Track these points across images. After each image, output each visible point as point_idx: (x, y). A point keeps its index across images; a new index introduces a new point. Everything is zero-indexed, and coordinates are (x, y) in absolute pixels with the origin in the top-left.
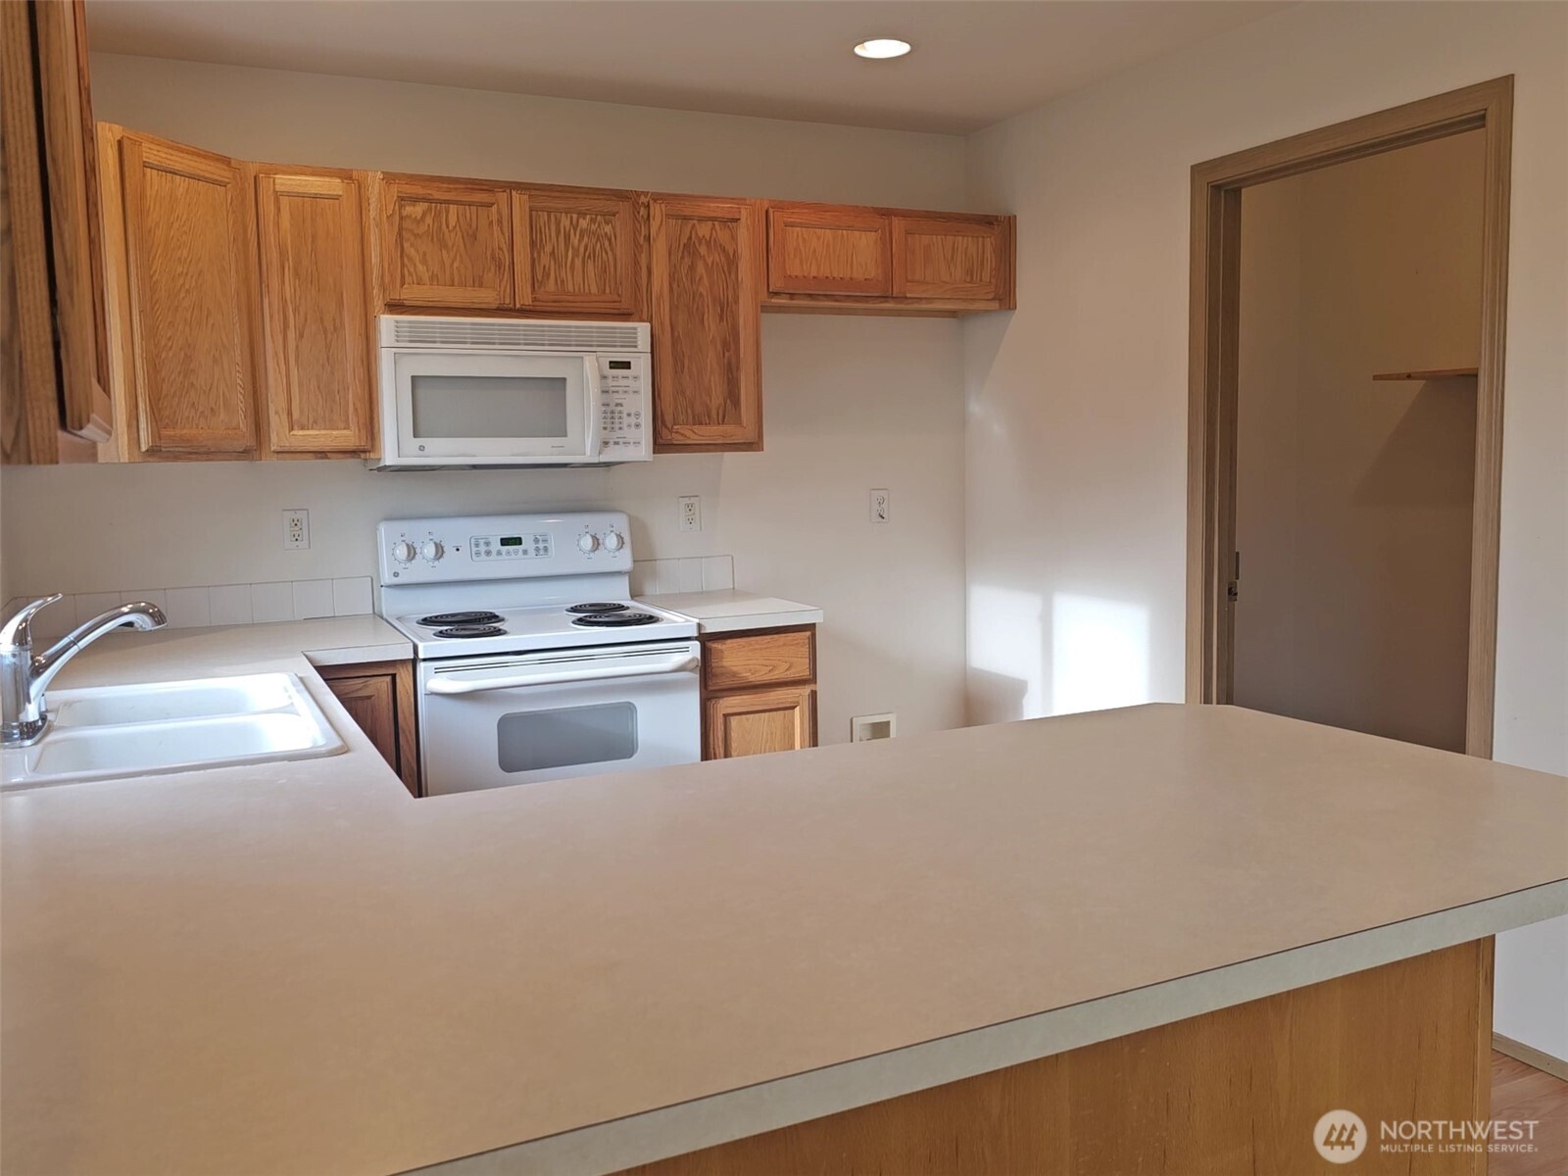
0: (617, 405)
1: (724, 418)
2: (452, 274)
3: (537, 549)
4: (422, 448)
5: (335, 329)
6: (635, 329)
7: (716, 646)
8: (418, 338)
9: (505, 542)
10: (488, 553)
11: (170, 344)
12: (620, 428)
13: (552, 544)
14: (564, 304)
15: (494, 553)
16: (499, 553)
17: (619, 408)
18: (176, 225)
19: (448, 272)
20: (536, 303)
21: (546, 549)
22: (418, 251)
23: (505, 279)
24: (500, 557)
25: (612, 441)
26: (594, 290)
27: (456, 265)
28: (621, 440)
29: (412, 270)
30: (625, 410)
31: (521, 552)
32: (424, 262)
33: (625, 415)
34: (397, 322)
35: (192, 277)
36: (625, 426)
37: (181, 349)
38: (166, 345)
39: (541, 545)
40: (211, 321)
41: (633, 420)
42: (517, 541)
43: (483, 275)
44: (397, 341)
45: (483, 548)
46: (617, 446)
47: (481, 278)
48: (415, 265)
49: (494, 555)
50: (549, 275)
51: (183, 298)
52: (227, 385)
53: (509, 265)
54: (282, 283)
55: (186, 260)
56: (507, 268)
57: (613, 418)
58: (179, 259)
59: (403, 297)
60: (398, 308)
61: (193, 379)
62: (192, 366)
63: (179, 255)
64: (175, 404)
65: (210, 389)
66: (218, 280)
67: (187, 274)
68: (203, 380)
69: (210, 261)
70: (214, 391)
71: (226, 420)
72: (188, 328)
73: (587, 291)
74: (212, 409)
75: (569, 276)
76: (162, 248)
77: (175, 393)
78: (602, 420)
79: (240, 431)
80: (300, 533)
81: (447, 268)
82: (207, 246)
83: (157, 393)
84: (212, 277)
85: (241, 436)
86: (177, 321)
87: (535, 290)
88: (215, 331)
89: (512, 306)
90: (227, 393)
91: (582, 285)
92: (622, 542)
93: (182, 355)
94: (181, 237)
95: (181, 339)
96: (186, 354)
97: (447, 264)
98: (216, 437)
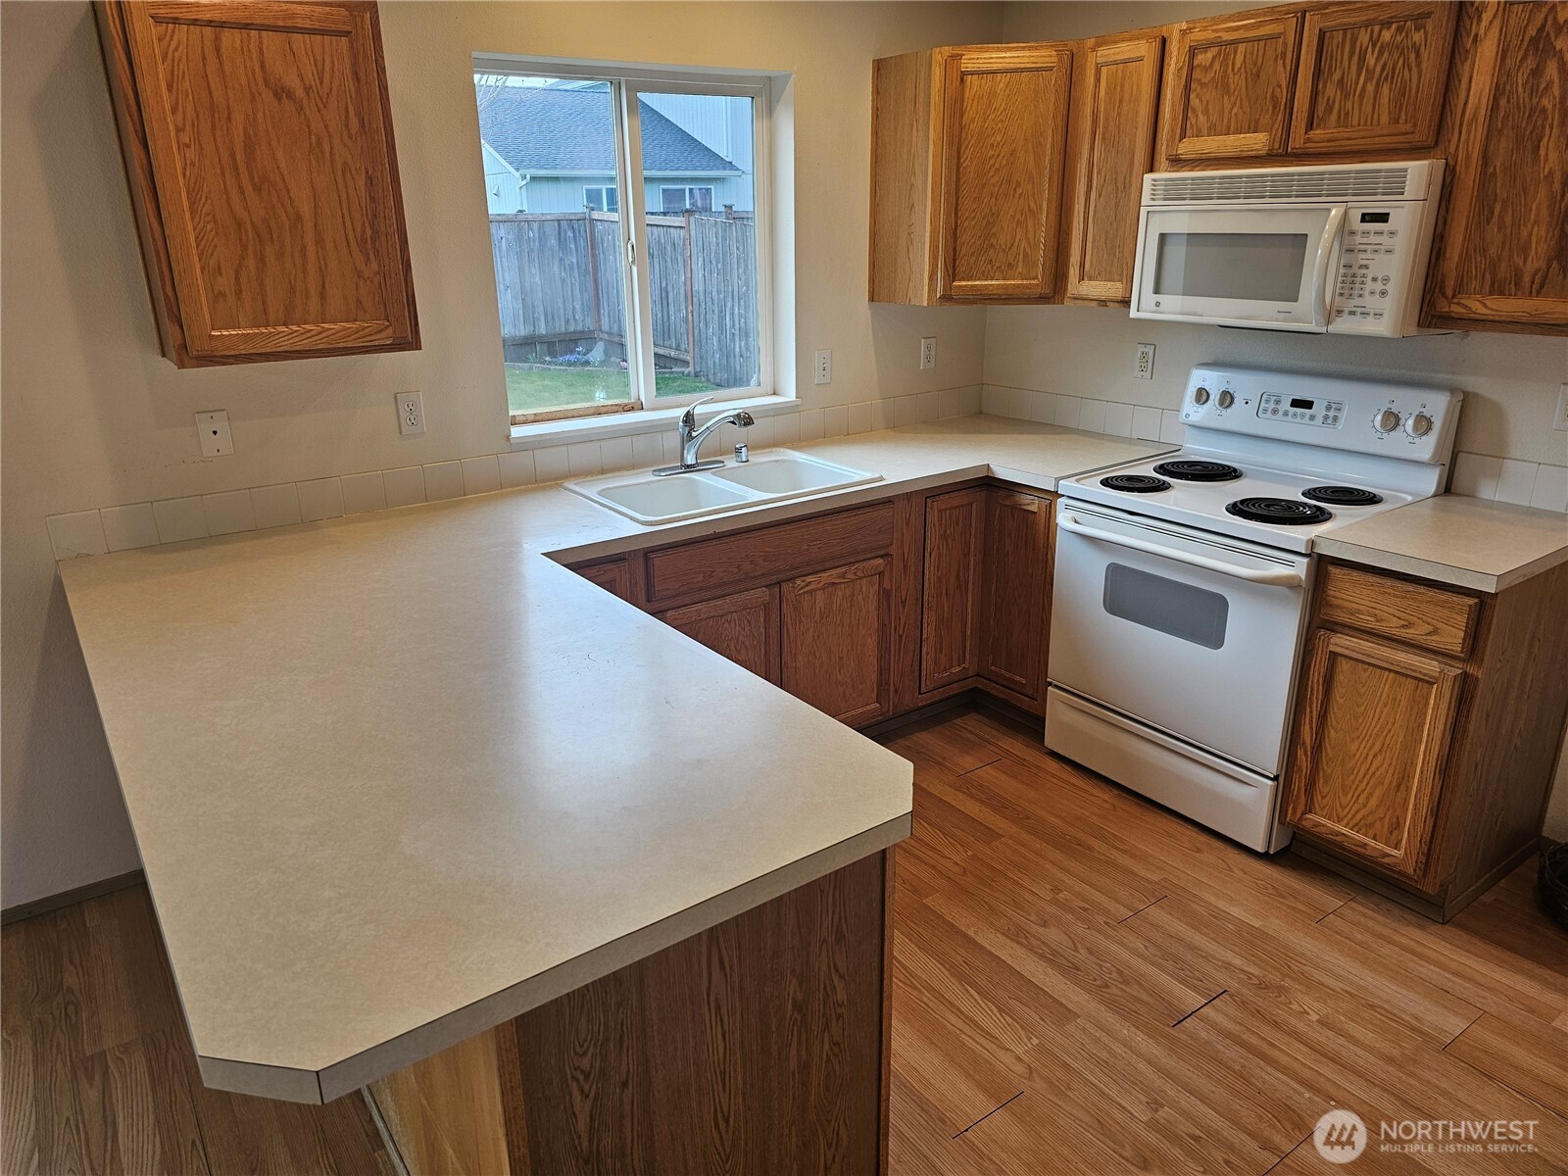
0: (1361, 267)
1: (1542, 286)
2: (1229, 121)
3: (1326, 417)
4: (1158, 304)
5: (1125, 187)
6: (1406, 170)
7: (1334, 570)
8: (1173, 194)
9: (1296, 403)
10: (1275, 411)
11: (973, 215)
12: (1361, 296)
13: (1343, 416)
14: (1341, 143)
15: (1281, 413)
16: (1286, 414)
17: (1364, 271)
18: (992, 117)
19: (1225, 120)
20: (1308, 145)
21: (1335, 419)
22: (1201, 101)
23: (1278, 120)
24: (1285, 419)
25: (1346, 310)
26: (1384, 119)
27: (1235, 110)
28: (1359, 310)
29: (1194, 122)
30: (1370, 273)
31: (1308, 417)
32: (1206, 112)
33: (1369, 279)
34: (1154, 180)
35: (1003, 157)
36: (1366, 293)
37: (984, 218)
38: (970, 216)
39: (1331, 414)
40: (1019, 191)
41: (1379, 286)
42: (1308, 405)
43: (1259, 119)
44: (1153, 199)
45: (1271, 406)
46: (1353, 317)
47: (1257, 122)
48: (1197, 115)
49: (1279, 416)
50: (1331, 109)
51: (992, 176)
52: (1030, 243)
53: (1286, 104)
54: (1092, 149)
55: (999, 144)
56: (1282, 107)
57: (1353, 282)
58: (992, 145)
59: (1179, 152)
60: (1177, 162)
61: (993, 241)
62: (994, 230)
63: (992, 141)
64: (972, 261)
65: (1010, 248)
66: (1032, 155)
67: (998, 155)
68: (1004, 241)
69: (1025, 139)
70: (1014, 249)
71: (1024, 272)
72: (994, 200)
73: (1375, 122)
74: (1010, 264)
75: (1356, 105)
76: (975, 138)
77: (973, 253)
78: (1339, 284)
79: (1035, 282)
80: (1145, 364)
81: (1226, 115)
82: (1024, 128)
83: (955, 255)
84: (1026, 152)
85: (1037, 285)
86: (984, 195)
87: (1311, 129)
88: (1022, 199)
89: (1281, 151)
90: (1028, 250)
91: (1370, 115)
92: (1429, 428)
93: (985, 222)
94: (997, 125)
95: (985, 210)
96: (988, 222)
97: (1226, 111)
98: (1007, 287)
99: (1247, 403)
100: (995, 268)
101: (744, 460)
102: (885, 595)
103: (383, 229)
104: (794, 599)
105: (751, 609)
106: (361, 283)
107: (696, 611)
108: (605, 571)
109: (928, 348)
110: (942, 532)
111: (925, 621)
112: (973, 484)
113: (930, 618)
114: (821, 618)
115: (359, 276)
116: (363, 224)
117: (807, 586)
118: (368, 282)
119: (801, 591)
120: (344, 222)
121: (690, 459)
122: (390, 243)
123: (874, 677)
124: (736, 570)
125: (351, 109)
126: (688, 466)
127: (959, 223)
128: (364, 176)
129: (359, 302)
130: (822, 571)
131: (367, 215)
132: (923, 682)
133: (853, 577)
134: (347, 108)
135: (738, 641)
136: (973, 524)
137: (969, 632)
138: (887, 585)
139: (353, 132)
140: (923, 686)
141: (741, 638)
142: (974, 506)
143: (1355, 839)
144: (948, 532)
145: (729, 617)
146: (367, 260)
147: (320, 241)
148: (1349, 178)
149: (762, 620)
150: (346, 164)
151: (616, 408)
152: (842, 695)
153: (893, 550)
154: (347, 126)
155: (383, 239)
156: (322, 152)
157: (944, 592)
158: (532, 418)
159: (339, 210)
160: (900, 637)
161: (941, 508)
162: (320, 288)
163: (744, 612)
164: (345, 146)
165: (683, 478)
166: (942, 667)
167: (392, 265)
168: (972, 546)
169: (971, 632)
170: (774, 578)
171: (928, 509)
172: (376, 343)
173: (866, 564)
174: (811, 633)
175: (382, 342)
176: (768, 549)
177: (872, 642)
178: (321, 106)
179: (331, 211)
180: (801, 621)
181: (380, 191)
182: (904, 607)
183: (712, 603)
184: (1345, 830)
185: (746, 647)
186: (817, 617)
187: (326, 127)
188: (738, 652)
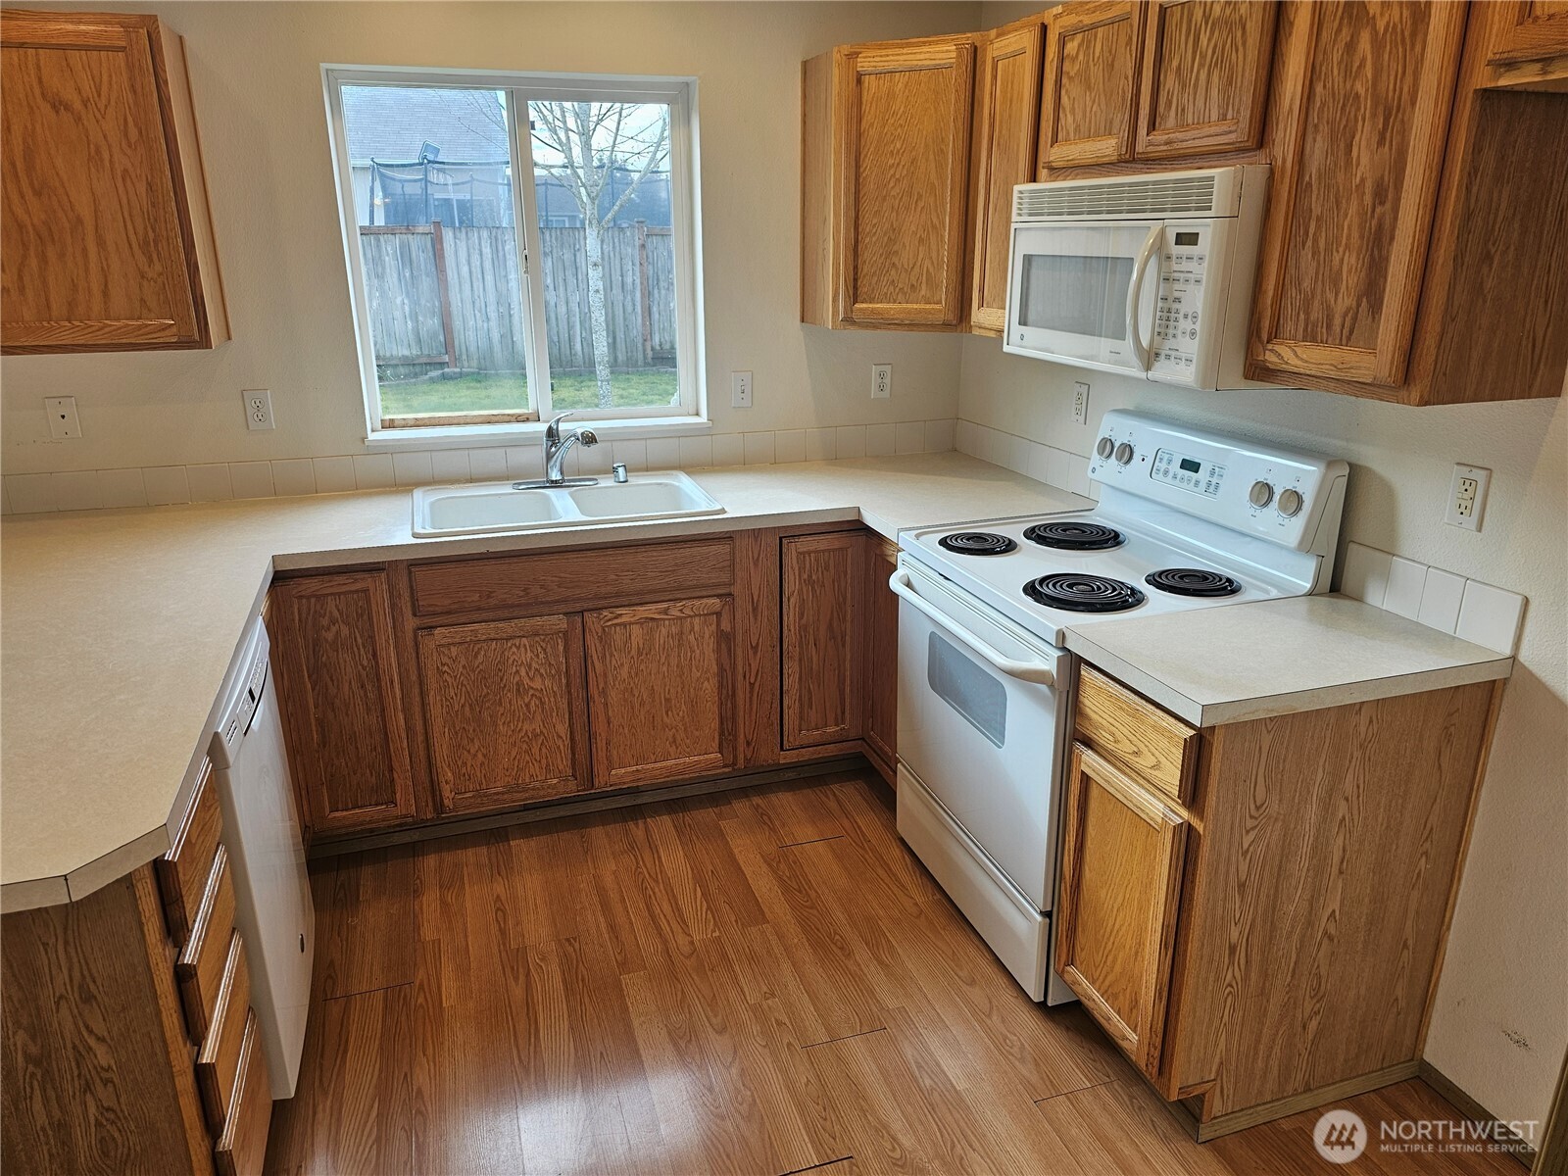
0: (1175, 300)
1: (1351, 332)
2: (1090, 125)
3: (1209, 484)
8: (1056, 208)
9: (1185, 464)
11: (874, 230)
12: (1174, 336)
13: (1223, 483)
15: (1171, 474)
16: (1175, 476)
17: (1177, 305)
18: (891, 121)
19: (1087, 120)
20: (1150, 150)
21: (1217, 486)
22: (1070, 98)
24: (1173, 482)
25: (1163, 354)
26: (1214, 115)
27: (1094, 109)
28: (1173, 353)
29: (1064, 124)
30: (1184, 308)
31: (1193, 481)
32: (1073, 111)
33: (1181, 315)
34: (1021, 192)
35: (904, 166)
36: (1179, 332)
37: (885, 234)
38: (871, 231)
39: (1214, 480)
40: (921, 204)
41: (1189, 325)
42: (1196, 467)
43: (1111, 121)
45: (1164, 465)
46: (1168, 362)
47: (1110, 125)
48: (1068, 116)
49: (1170, 478)
50: (1170, 104)
51: (893, 188)
52: (933, 263)
53: (1132, 100)
54: (990, 156)
55: (898, 151)
56: (1129, 102)
57: (1168, 320)
58: (892, 152)
59: (1051, 159)
60: (1056, 171)
61: (895, 260)
62: (895, 248)
63: (892, 148)
64: (874, 281)
65: (913, 268)
66: (933, 165)
67: (898, 164)
68: (906, 260)
69: (926, 146)
70: (917, 269)
71: (928, 295)
72: (894, 214)
73: (1206, 120)
74: (913, 286)
75: (1191, 100)
76: (874, 145)
77: (875, 273)
78: (1157, 321)
79: (937, 307)
80: (1079, 407)
81: (1088, 114)
82: (924, 133)
83: (856, 273)
84: (927, 160)
85: (940, 311)
86: (884, 209)
87: (1154, 130)
88: (924, 214)
89: (1127, 156)
90: (931, 270)
91: (1202, 111)
92: (1299, 508)
93: (886, 239)
94: (896, 130)
95: (886, 225)
96: (890, 239)
97: (1088, 109)
98: (909, 312)
99: (1143, 460)
100: (897, 290)
101: (622, 480)
102: (725, 639)
103: (165, 234)
104: (600, 631)
105: (546, 635)
106: (145, 283)
107: (471, 631)
108: (356, 580)
109: (882, 376)
110: (806, 576)
111: (785, 671)
112: (846, 527)
113: (792, 668)
114: (640, 653)
115: (143, 277)
116: (145, 228)
117: (616, 618)
118: (152, 283)
119: (610, 623)
120: (125, 226)
121: (555, 476)
122: (171, 247)
123: (715, 724)
124: (522, 594)
125: (130, 119)
126: (552, 482)
127: (860, 238)
128: (145, 183)
129: (143, 301)
130: (637, 604)
131: (149, 219)
132: (785, 738)
133: (679, 614)
134: (125, 120)
135: (530, 668)
136: (849, 572)
137: (848, 690)
138: (726, 626)
139: (133, 141)
140: (785, 742)
141: (534, 665)
142: (849, 550)
143: (1102, 1010)
144: (814, 577)
145: (517, 641)
146: (151, 261)
147: (101, 243)
148: (1166, 189)
149: (561, 648)
150: (126, 170)
151: (508, 418)
152: (671, 739)
153: (736, 590)
154: (126, 135)
155: (165, 243)
156: (102, 160)
157: (812, 642)
158: (412, 423)
159: (120, 214)
160: (752, 685)
161: (801, 550)
162: (103, 287)
163: (537, 639)
164: (125, 154)
165: (536, 493)
166: (813, 724)
167: (174, 267)
168: (849, 595)
169: (851, 691)
170: (578, 607)
171: (784, 550)
172: (161, 340)
173: (697, 603)
174: (626, 667)
175: (168, 340)
176: (562, 575)
177: (710, 687)
178: (100, 118)
179: (111, 215)
180: (612, 655)
181: (160, 196)
182: (755, 653)
183: (492, 625)
184: (1096, 995)
185: (542, 675)
186: (634, 652)
187: (105, 137)
188: (531, 679)
